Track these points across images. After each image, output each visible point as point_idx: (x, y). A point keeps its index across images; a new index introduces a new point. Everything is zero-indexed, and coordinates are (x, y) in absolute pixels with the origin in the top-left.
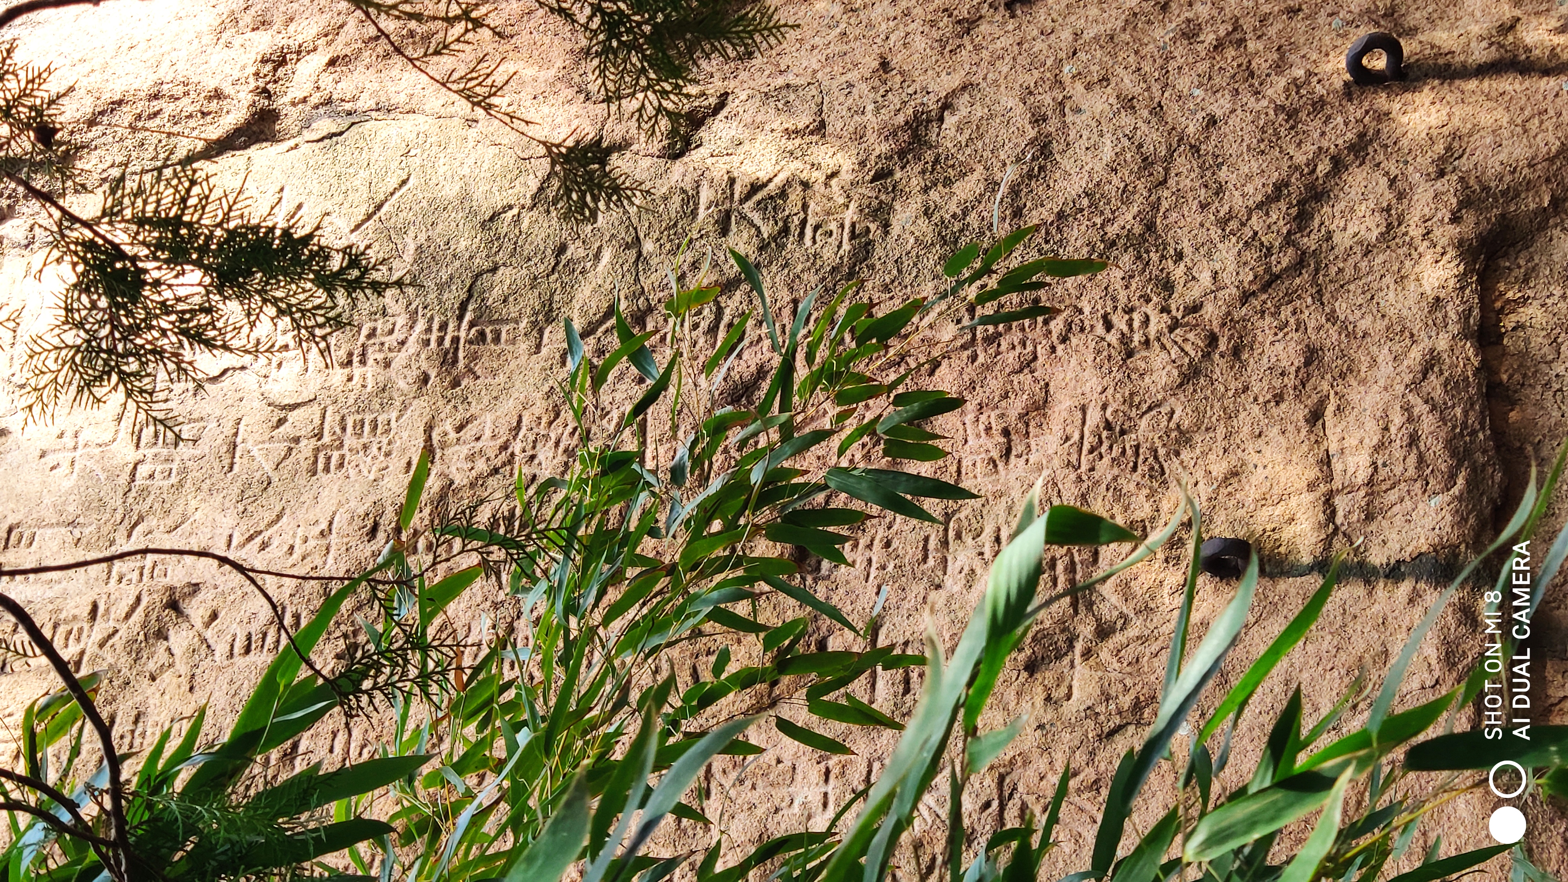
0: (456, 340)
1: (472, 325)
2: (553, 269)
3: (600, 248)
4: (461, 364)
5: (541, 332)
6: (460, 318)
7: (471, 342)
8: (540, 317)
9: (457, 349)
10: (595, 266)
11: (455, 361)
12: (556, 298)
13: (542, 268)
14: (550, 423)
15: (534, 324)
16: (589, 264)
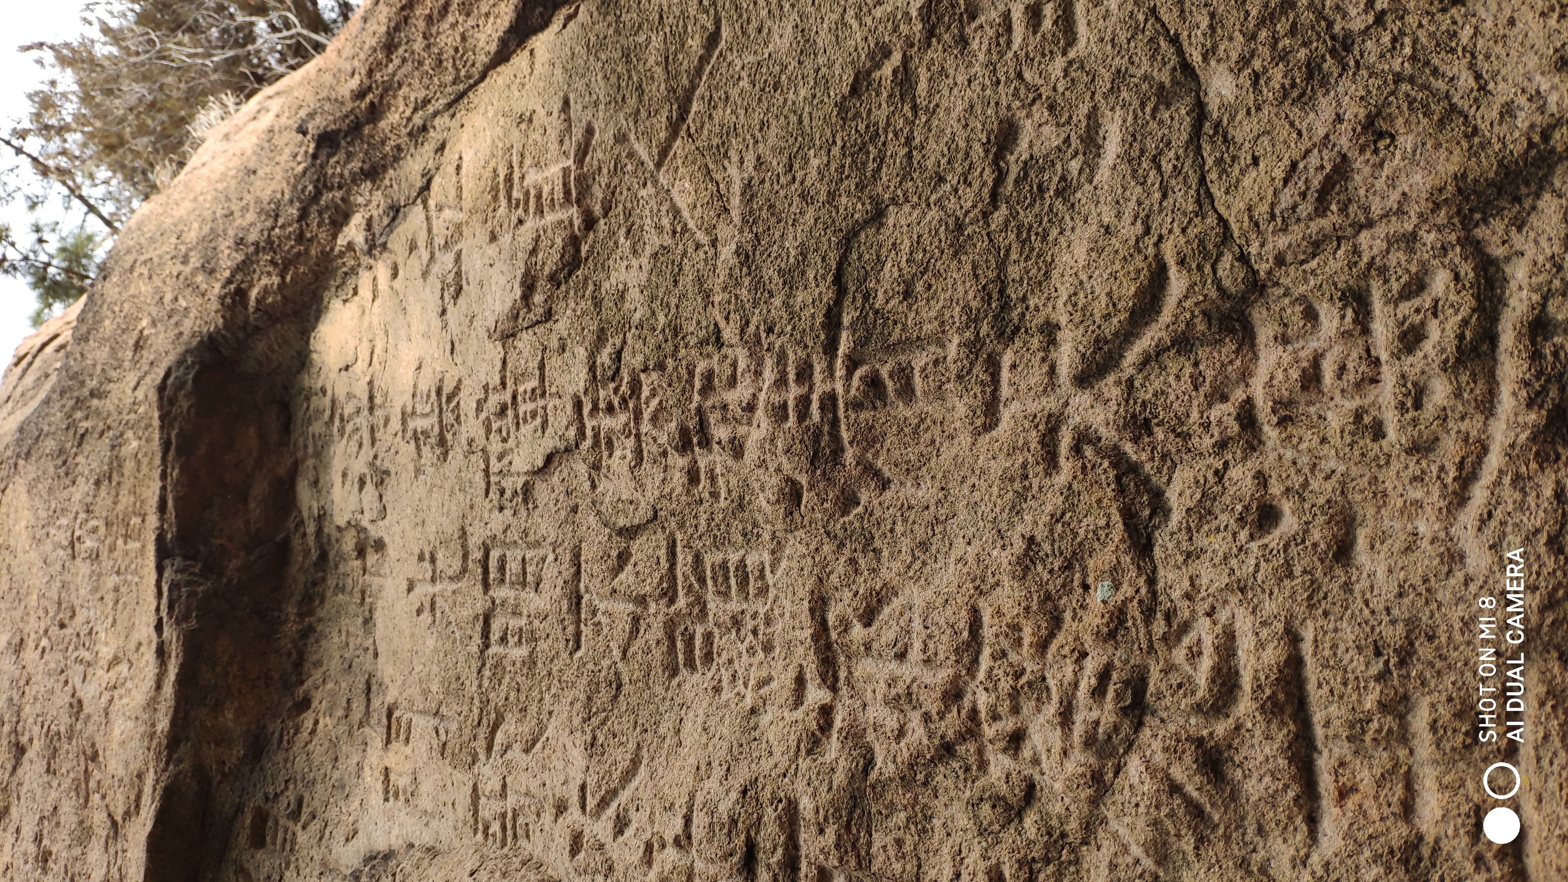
0: (829, 401)
1: (852, 364)
2: (994, 195)
3: (1093, 115)
4: (849, 455)
5: (993, 366)
6: (831, 348)
7: (856, 406)
8: (984, 329)
9: (835, 423)
10: (1090, 168)
11: (838, 450)
12: (1014, 271)
13: (968, 196)
14: (1042, 646)
15: (973, 347)
16: (1075, 165)
